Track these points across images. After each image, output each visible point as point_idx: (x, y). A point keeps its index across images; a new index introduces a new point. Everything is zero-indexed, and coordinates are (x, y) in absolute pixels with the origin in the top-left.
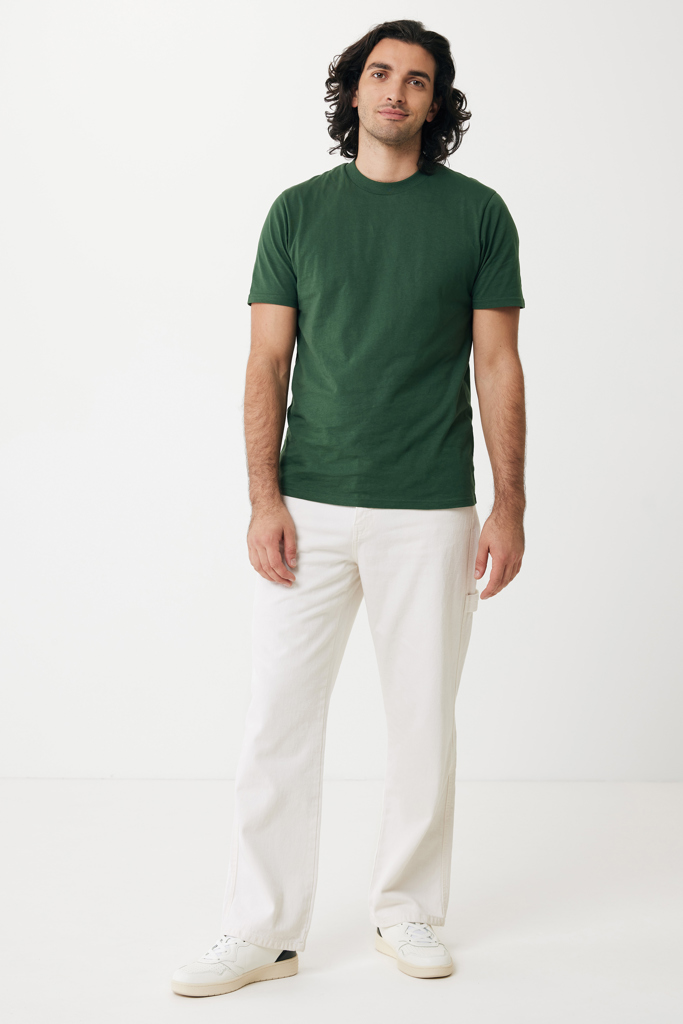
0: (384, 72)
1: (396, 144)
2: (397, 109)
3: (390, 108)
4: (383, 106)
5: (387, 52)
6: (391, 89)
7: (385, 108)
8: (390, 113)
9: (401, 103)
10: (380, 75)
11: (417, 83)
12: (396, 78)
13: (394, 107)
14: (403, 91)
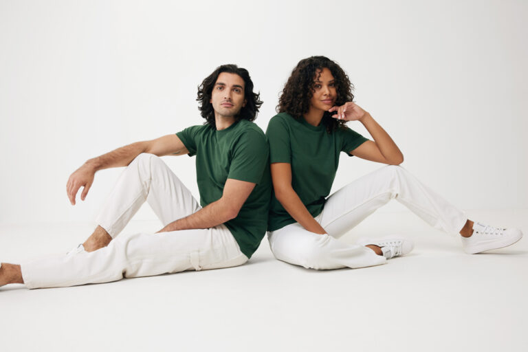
0: (222, 87)
1: (225, 117)
2: (229, 102)
3: (226, 102)
4: (223, 102)
5: (224, 78)
6: (226, 93)
8: (226, 104)
9: (230, 100)
10: (220, 88)
11: (237, 90)
12: (227, 90)
14: (231, 94)
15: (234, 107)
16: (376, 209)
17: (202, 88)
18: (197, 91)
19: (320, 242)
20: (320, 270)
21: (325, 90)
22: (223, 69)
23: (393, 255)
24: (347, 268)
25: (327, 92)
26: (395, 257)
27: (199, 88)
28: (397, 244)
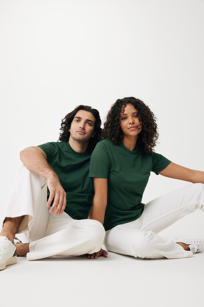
0: (79, 119)
1: (79, 141)
2: (82, 131)
3: (80, 130)
4: (78, 130)
5: (81, 114)
6: (81, 124)
7: (79, 130)
8: (80, 132)
9: (84, 129)
11: (89, 124)
12: (82, 122)
13: (81, 130)
14: (84, 125)
15: (86, 135)
16: (184, 216)
17: (64, 121)
18: (61, 123)
19: (147, 236)
20: (145, 259)
21: (130, 120)
22: (81, 108)
23: (196, 251)
24: (165, 258)
25: (131, 121)
26: (196, 253)
27: (62, 120)
28: (199, 243)
